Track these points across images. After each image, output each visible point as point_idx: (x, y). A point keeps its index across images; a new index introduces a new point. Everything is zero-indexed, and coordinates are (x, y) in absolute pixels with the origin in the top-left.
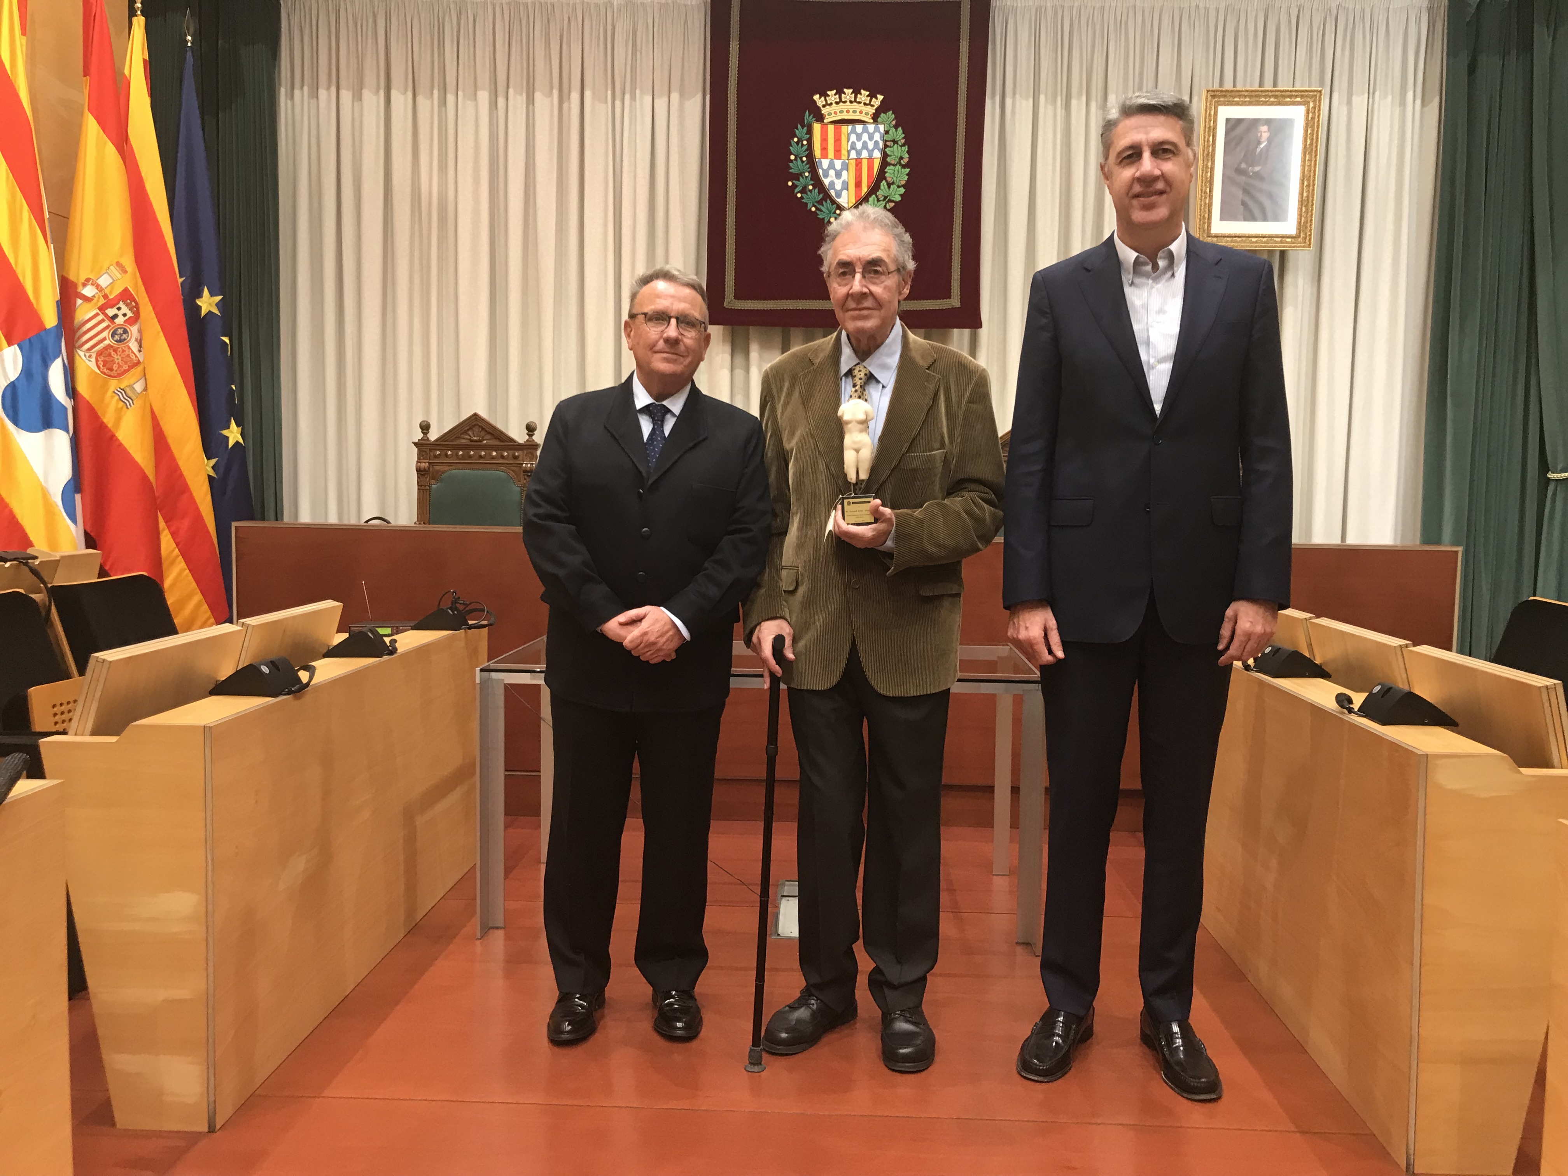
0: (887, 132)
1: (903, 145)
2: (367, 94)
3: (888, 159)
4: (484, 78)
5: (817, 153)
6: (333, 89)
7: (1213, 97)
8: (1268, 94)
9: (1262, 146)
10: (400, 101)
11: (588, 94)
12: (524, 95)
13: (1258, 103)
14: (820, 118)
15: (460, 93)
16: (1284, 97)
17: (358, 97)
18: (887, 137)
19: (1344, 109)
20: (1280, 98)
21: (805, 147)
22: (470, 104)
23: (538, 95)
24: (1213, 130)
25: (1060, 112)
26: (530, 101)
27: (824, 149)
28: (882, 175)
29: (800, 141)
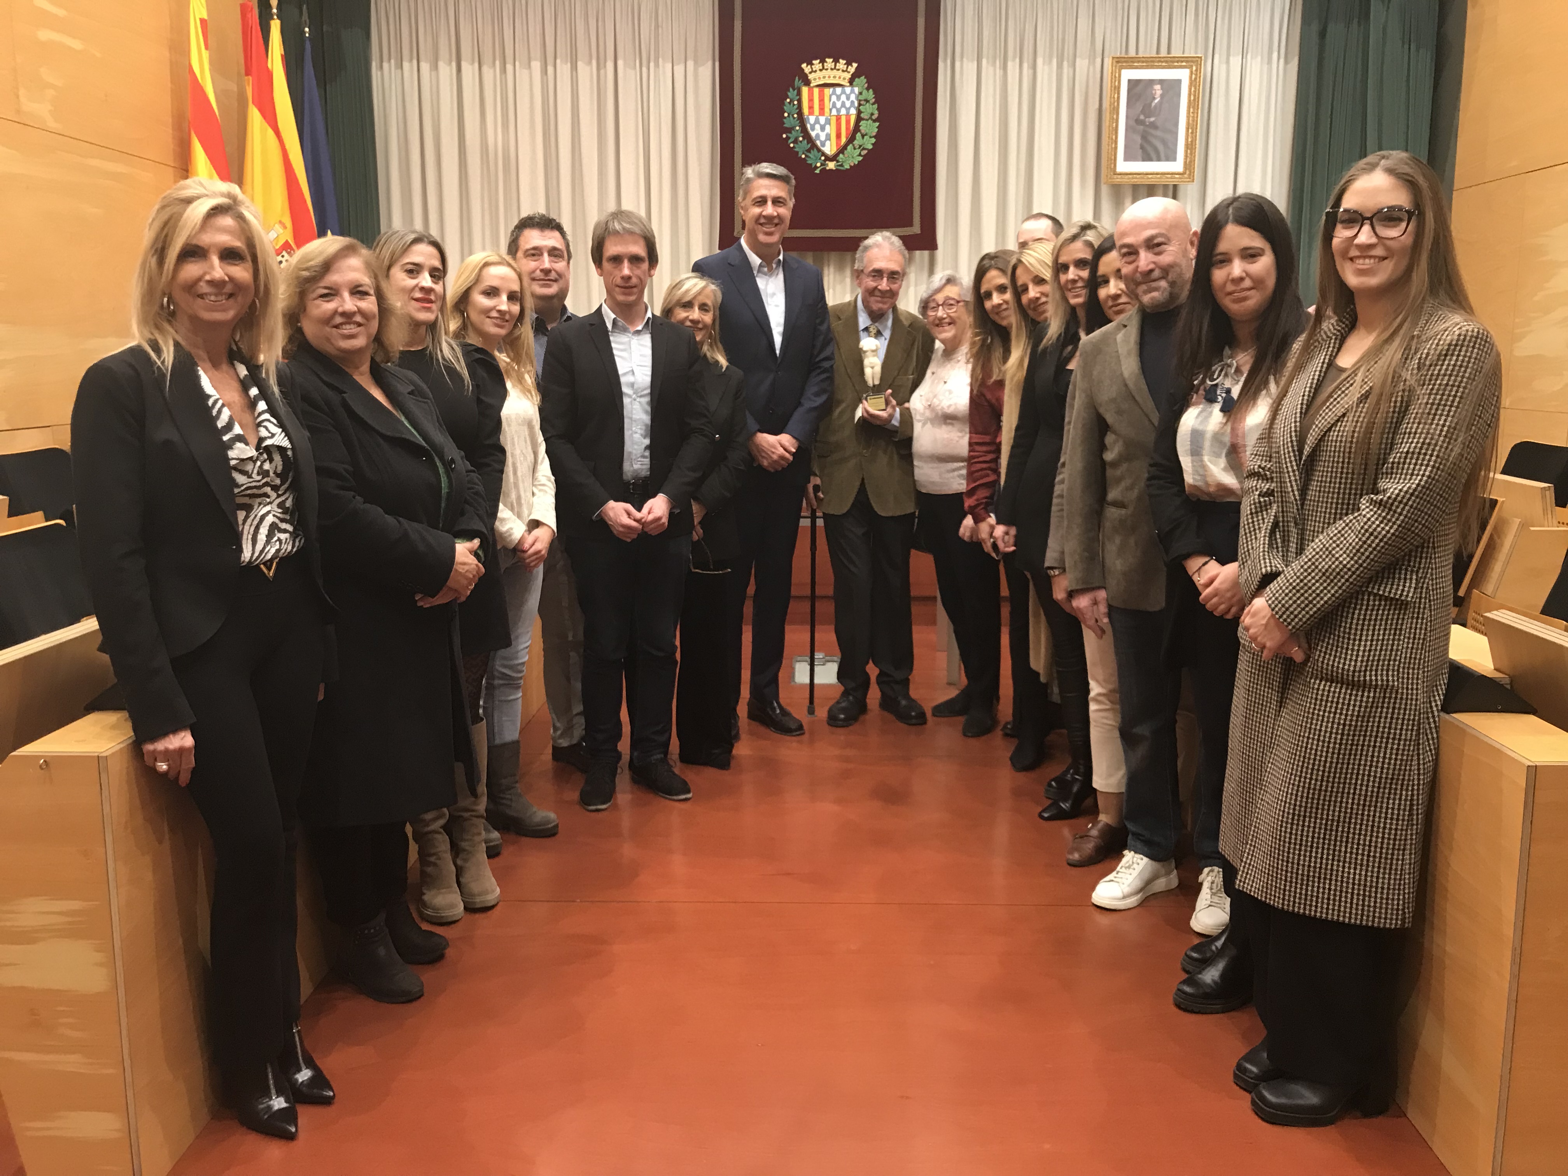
0: (861, 93)
1: (873, 104)
2: (441, 64)
3: (862, 115)
4: (536, 51)
5: (806, 110)
6: (415, 62)
7: (1118, 62)
8: (1160, 59)
9: (1156, 101)
10: (469, 70)
11: (620, 63)
12: (569, 64)
13: (1152, 67)
15: (517, 63)
16: (1173, 62)
17: (435, 67)
18: (861, 98)
19: (1224, 66)
20: (1171, 62)
21: (796, 107)
22: (526, 72)
23: (580, 64)
24: (1118, 89)
25: (999, 72)
26: (574, 68)
27: (811, 108)
28: (857, 128)
29: (792, 101)
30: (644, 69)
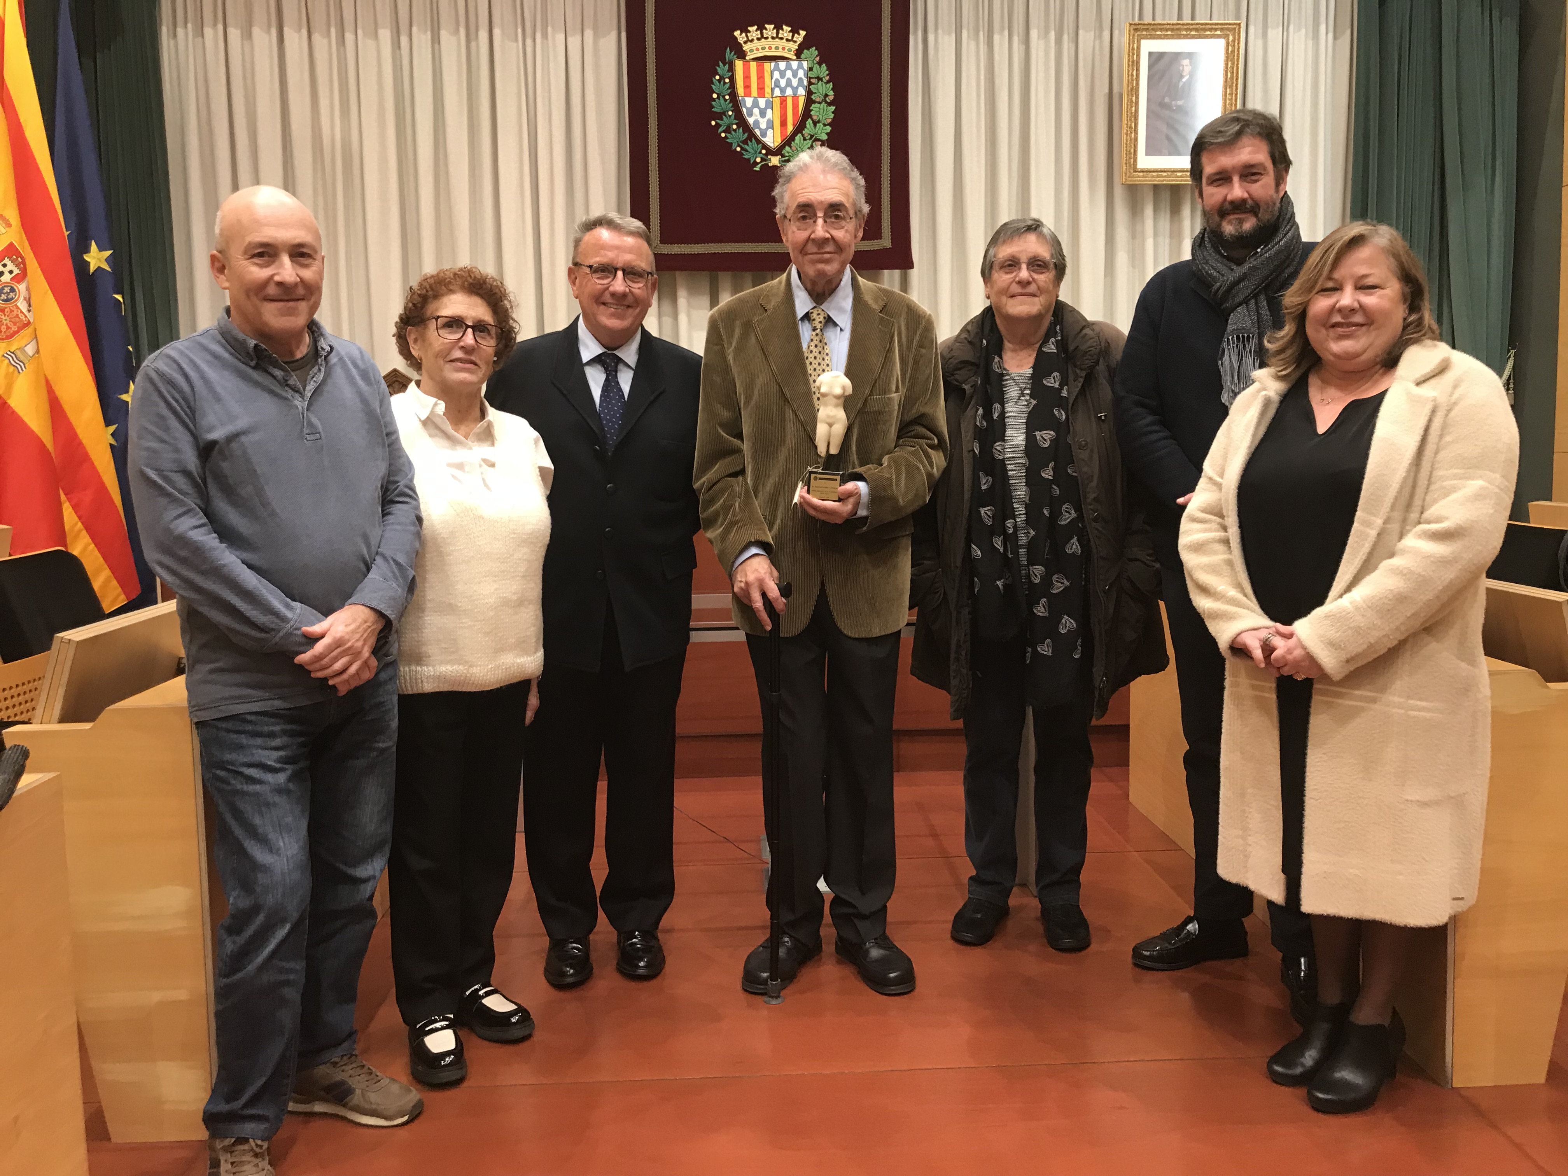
0: (811, 69)
1: (828, 82)
2: (256, 31)
3: (813, 97)
4: (384, 15)
5: (740, 91)
6: (220, 27)
7: (1136, 30)
8: (1188, 27)
9: (1184, 80)
10: (294, 40)
11: (497, 32)
12: (429, 33)
13: (1179, 37)
14: (742, 55)
15: (360, 32)
16: (1205, 30)
17: (247, 35)
18: (811, 74)
19: (1260, 43)
20: (1201, 31)
21: (727, 86)
22: (371, 43)
23: (444, 34)
24: (1136, 64)
25: (983, 47)
26: (436, 40)
27: (747, 87)
28: (807, 113)
29: (722, 78)
30: (529, 42)
